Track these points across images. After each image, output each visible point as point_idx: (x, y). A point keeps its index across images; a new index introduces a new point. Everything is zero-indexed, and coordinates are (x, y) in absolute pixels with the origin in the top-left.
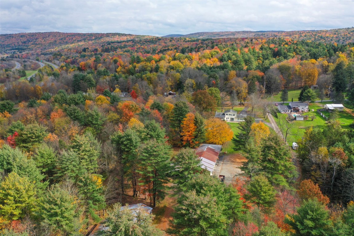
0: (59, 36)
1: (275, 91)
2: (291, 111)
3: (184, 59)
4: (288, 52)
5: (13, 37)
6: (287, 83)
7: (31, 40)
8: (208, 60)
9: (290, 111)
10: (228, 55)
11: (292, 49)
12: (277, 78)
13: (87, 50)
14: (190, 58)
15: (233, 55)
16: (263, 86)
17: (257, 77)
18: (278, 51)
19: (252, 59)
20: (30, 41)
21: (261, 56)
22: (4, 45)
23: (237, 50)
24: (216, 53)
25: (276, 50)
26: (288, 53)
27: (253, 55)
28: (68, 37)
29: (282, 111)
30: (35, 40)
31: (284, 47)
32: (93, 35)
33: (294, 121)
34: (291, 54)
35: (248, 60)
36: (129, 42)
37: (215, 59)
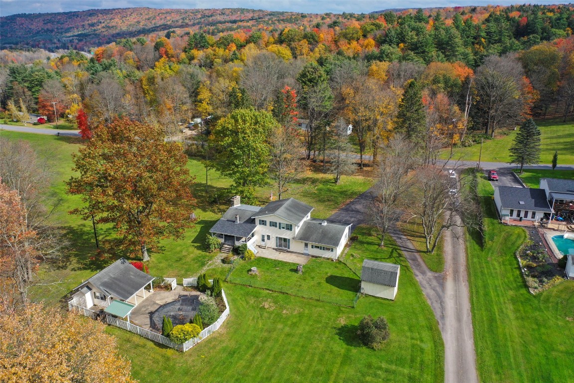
0: (146, 14)
1: (500, 124)
2: (547, 216)
3: (299, 41)
4: (552, 27)
5: (78, 16)
6: (541, 100)
7: (103, 21)
8: (354, 43)
9: (540, 215)
10: (399, 30)
11: (564, 21)
12: (511, 84)
13: (172, 34)
14: (314, 39)
15: (413, 29)
16: (463, 110)
17: (446, 81)
18: (528, 25)
19: (457, 40)
20: (101, 22)
21: (483, 34)
22: (62, 29)
23: (427, 22)
24: (374, 27)
25: (524, 22)
26: (554, 30)
27: (463, 31)
28: (160, 15)
29: (505, 212)
30: (108, 21)
31: (544, 16)
32: (200, 12)
33: (558, 280)
34: (561, 32)
35: (447, 43)
36: (250, 22)
37: (371, 41)
